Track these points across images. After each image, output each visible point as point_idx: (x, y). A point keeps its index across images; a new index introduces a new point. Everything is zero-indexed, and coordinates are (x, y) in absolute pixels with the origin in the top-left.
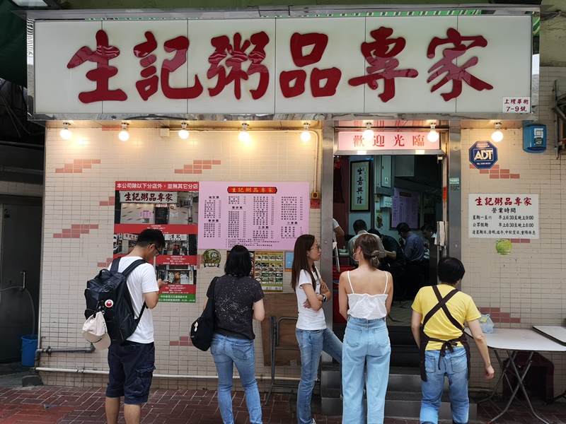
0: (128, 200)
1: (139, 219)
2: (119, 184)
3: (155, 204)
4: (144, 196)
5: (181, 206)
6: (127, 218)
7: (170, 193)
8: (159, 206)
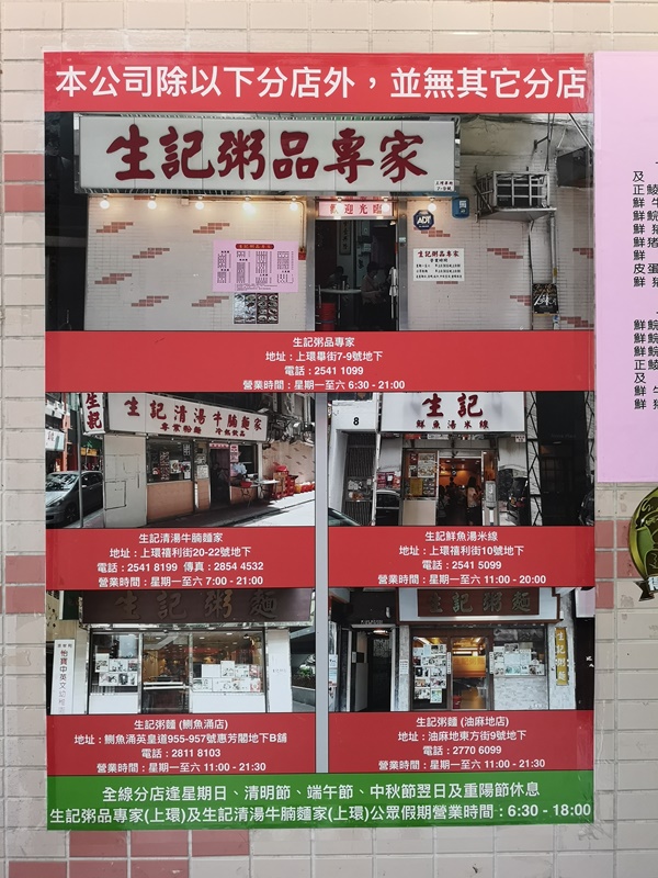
0: (135, 173)
1: (212, 301)
2: (71, 74)
3: (316, 200)
4: (240, 150)
5: (485, 212)
6: (129, 291)
7: (409, 127)
8: (338, 211)
